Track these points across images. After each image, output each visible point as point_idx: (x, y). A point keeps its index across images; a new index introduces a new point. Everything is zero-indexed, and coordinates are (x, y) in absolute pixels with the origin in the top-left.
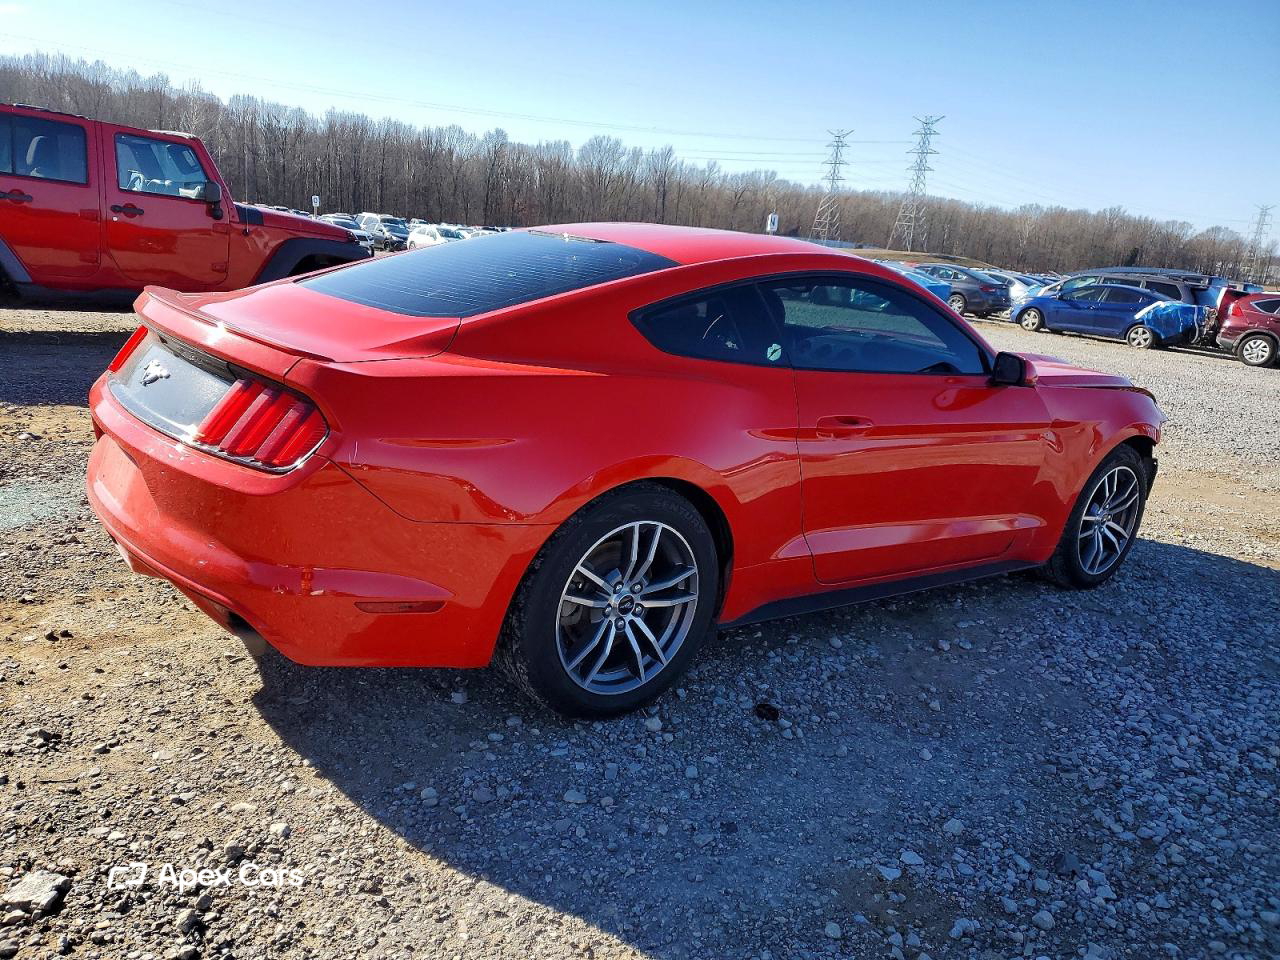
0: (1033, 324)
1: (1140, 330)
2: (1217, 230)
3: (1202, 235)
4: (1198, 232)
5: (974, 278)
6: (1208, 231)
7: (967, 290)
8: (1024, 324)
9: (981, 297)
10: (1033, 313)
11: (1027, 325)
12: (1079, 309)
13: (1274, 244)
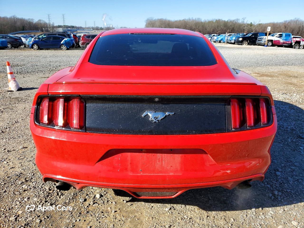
0: (37, 48)
1: (63, 46)
2: (40, 20)
3: (37, 22)
4: (37, 21)
5: (10, 37)
6: (38, 21)
7: (10, 41)
8: (34, 48)
9: (16, 43)
10: (35, 45)
11: (35, 48)
12: (47, 42)
13: (53, 23)
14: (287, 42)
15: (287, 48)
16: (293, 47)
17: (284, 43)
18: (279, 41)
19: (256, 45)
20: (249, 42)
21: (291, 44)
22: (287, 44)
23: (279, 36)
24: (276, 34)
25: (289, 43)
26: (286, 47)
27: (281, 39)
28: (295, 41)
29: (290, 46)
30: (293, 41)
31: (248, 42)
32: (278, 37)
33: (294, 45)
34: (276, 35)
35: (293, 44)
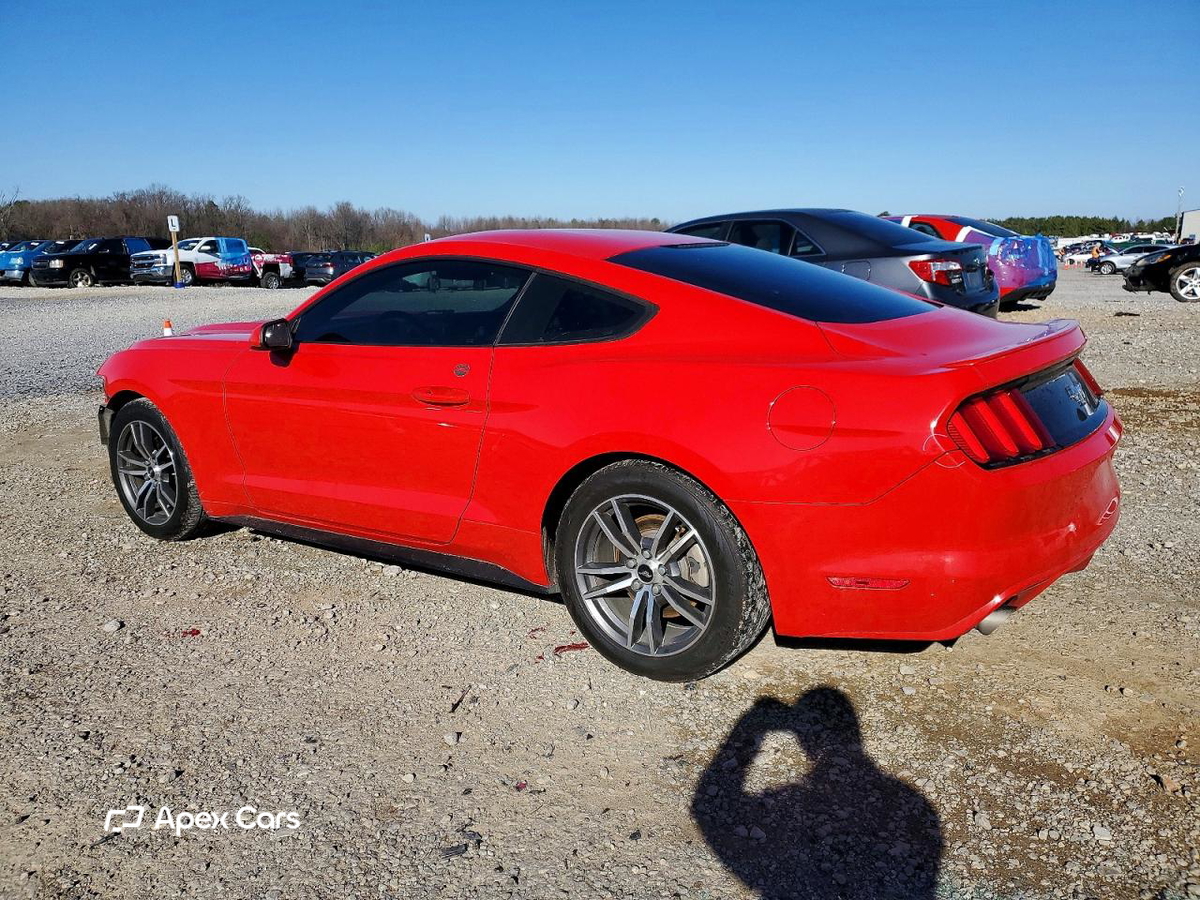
14: (238, 267)
15: (242, 286)
16: (263, 282)
17: (230, 272)
18: (212, 264)
19: (133, 284)
20: (93, 272)
21: (253, 272)
22: (240, 273)
23: (208, 248)
24: (198, 242)
25: (248, 272)
26: (236, 283)
27: (218, 257)
28: (262, 264)
29: (251, 280)
30: (255, 264)
31: (89, 273)
32: (206, 252)
33: (263, 275)
34: (198, 246)
35: (259, 275)
